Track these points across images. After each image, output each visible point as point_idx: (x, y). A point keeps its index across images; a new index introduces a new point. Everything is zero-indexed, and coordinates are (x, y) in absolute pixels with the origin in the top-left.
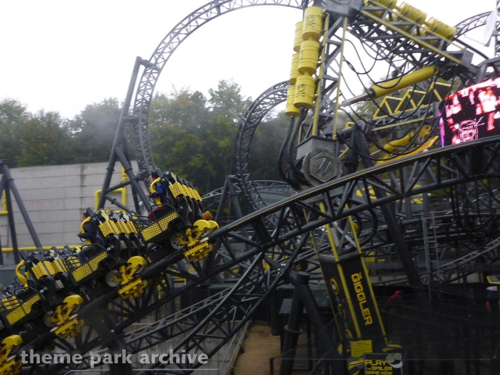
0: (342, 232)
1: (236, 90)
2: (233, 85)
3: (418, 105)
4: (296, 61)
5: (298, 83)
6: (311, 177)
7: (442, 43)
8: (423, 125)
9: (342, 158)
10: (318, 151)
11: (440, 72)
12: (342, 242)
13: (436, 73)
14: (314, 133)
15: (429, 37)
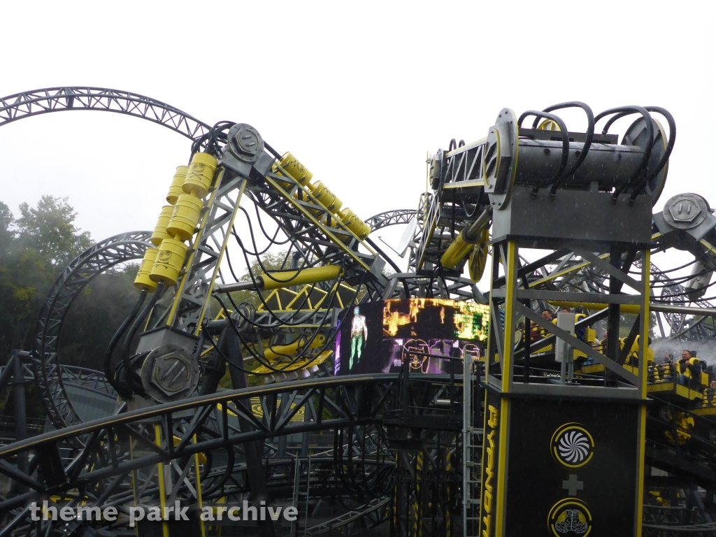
0: (180, 472)
1: (68, 216)
2: (64, 208)
3: (316, 307)
4: (166, 215)
5: (162, 247)
6: (152, 385)
7: (353, 241)
8: (317, 333)
9: (205, 356)
10: (170, 349)
11: (346, 274)
12: (178, 486)
13: (341, 275)
14: (169, 322)
15: (340, 231)
